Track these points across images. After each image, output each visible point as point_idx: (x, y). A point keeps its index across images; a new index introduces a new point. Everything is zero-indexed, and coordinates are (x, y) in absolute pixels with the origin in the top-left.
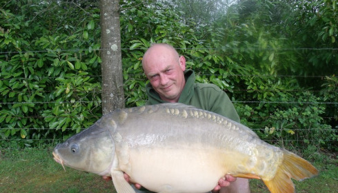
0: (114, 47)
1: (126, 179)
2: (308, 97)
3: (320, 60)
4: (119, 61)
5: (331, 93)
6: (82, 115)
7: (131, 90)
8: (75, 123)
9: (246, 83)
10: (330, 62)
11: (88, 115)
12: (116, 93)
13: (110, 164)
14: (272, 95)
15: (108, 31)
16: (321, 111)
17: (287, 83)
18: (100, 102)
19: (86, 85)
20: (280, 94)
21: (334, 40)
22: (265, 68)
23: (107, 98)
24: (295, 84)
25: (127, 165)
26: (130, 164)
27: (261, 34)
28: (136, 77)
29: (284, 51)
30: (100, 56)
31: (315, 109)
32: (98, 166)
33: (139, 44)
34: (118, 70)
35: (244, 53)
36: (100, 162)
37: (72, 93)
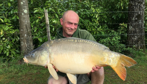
0: (26, 11)
1: (53, 67)
2: (113, 33)
3: (117, 17)
4: (28, 18)
5: (122, 31)
6: (9, 46)
7: (35, 33)
8: (5, 50)
9: (87, 28)
10: (121, 18)
11: (12, 45)
12: (28, 34)
13: (47, 61)
14: (98, 32)
15: (22, 3)
16: (119, 38)
17: (104, 27)
18: (19, 39)
19: (10, 30)
20: (101, 32)
21: (123, 8)
22: (94, 21)
23: (23, 37)
24: (107, 28)
25: (53, 61)
26: (54, 61)
27: (92, 6)
28: (37, 26)
29: (102, 13)
30: (18, 16)
31: (117, 37)
32: (42, 62)
33: (38, 10)
34: (28, 23)
35: (85, 14)
36: (43, 60)
37: (3, 34)
